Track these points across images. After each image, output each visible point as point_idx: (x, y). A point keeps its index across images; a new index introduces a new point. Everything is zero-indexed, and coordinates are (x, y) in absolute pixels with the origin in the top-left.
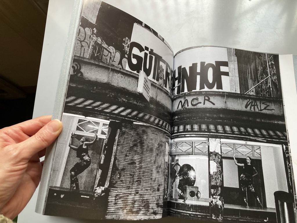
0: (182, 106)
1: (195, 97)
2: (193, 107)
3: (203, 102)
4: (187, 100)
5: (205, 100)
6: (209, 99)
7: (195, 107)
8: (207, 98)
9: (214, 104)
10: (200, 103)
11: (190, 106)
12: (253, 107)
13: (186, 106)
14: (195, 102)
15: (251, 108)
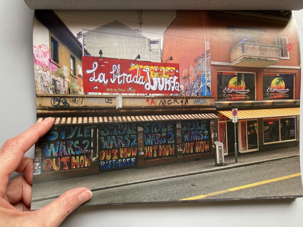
0: (163, 104)
1: (169, 99)
2: (169, 105)
3: (173, 103)
4: (165, 100)
5: (174, 101)
6: (176, 100)
7: (170, 105)
8: (175, 100)
9: (178, 103)
10: (172, 103)
11: (167, 104)
12: (197, 103)
13: (165, 104)
14: (170, 102)
15: (196, 103)
